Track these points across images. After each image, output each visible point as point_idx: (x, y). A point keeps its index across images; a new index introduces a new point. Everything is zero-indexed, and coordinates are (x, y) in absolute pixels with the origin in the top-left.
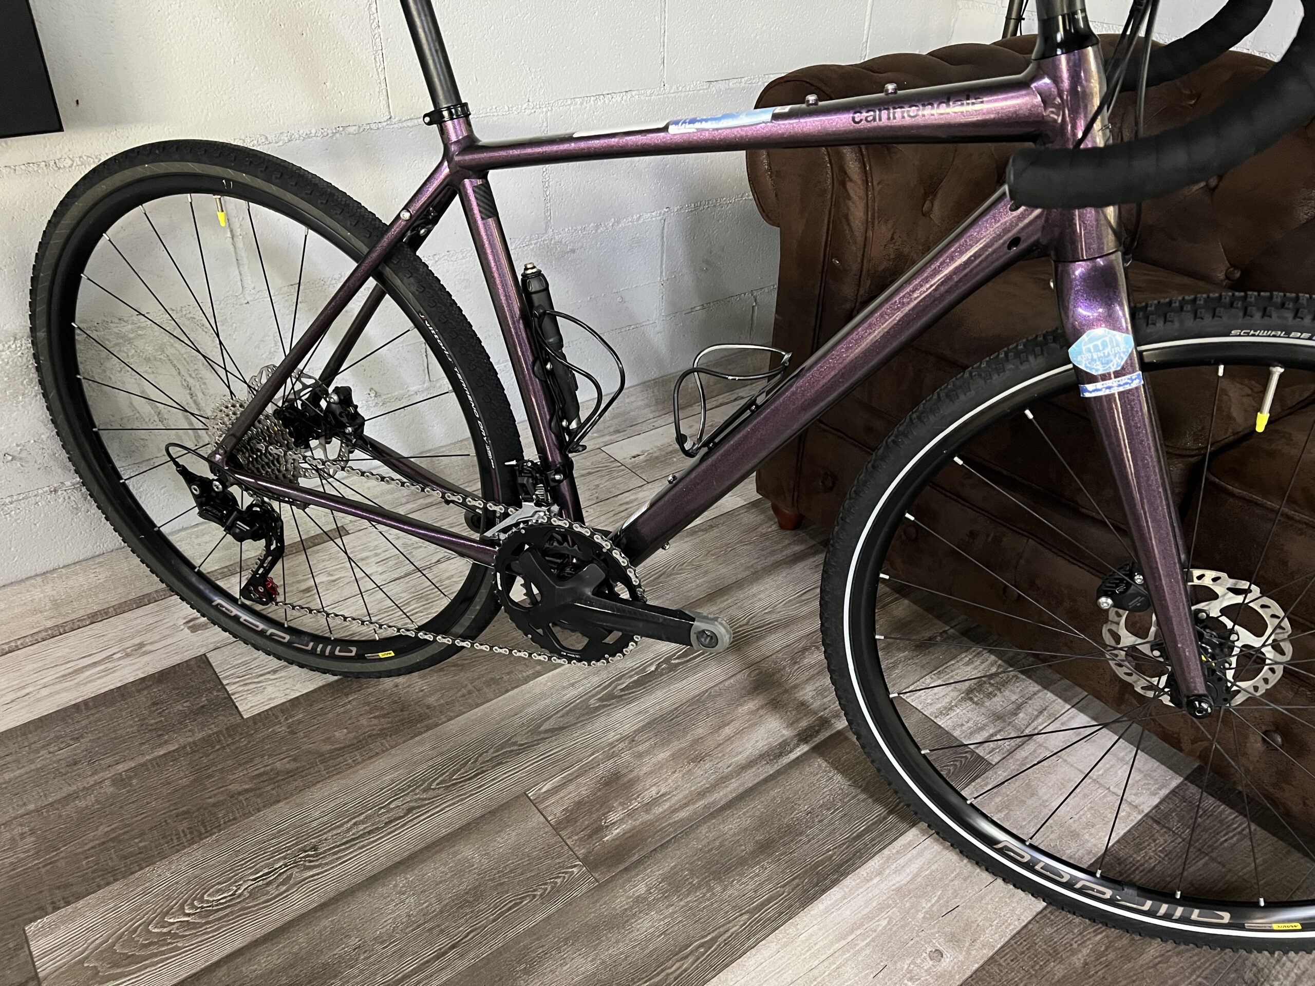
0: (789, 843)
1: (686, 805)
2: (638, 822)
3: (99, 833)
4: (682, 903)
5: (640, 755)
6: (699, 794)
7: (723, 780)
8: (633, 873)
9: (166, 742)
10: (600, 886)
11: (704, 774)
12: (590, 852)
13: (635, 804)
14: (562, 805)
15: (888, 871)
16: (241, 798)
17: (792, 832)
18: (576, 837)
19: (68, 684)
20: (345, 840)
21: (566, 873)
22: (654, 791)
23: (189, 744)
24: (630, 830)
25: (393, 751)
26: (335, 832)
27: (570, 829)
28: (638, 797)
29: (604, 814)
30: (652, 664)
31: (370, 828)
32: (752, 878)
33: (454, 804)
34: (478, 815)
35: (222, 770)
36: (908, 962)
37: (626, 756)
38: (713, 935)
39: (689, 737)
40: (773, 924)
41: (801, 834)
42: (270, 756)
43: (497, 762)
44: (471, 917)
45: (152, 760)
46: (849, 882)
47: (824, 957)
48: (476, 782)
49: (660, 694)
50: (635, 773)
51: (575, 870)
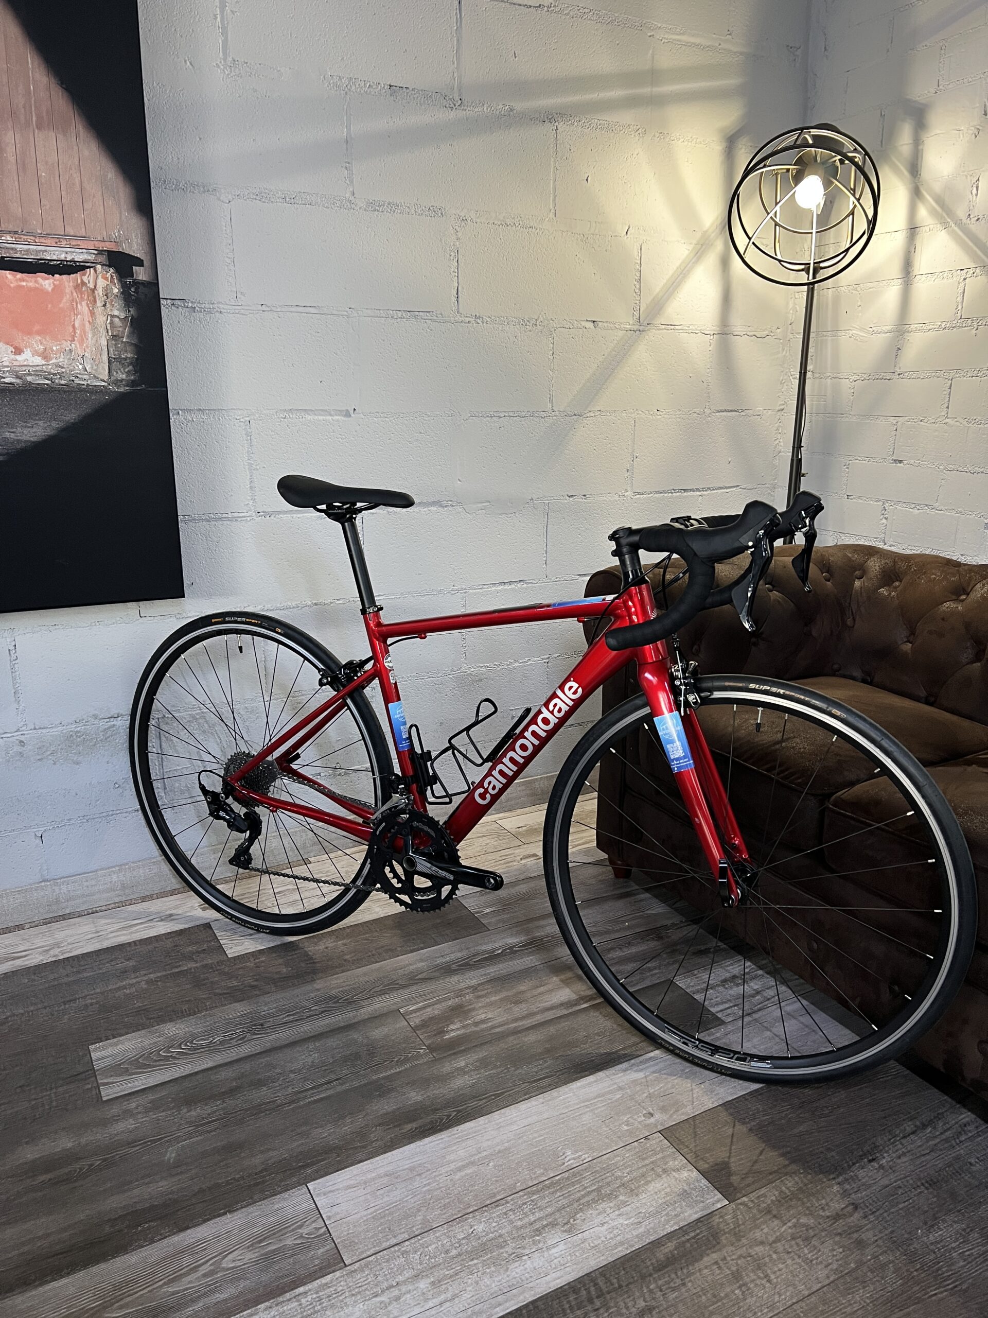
1: (502, 1025)
2: (469, 1031)
3: (136, 1006)
4: (487, 1073)
5: (480, 997)
6: (512, 1021)
8: (459, 1056)
9: (180, 966)
10: (435, 1060)
11: (519, 1010)
12: (433, 1043)
13: (469, 1022)
14: (421, 1018)
16: (221, 996)
18: (426, 1035)
19: (125, 932)
20: (281, 1023)
21: (415, 1051)
22: (483, 1017)
23: (194, 968)
24: (463, 1034)
26: (275, 1018)
27: (423, 1030)
28: (472, 1018)
29: (446, 1025)
30: (500, 949)
31: (298, 1018)
32: (537, 1066)
33: (352, 1011)
34: (366, 1017)
35: (212, 982)
36: (628, 1117)
37: (469, 997)
38: (503, 1091)
39: (515, 990)
40: (544, 1089)
41: (576, 1047)
42: (242, 977)
43: (383, 993)
44: (350, 1067)
46: (601, 1074)
47: (572, 1108)
48: (368, 1001)
49: (501, 966)
50: (473, 1006)
51: (422, 1051)
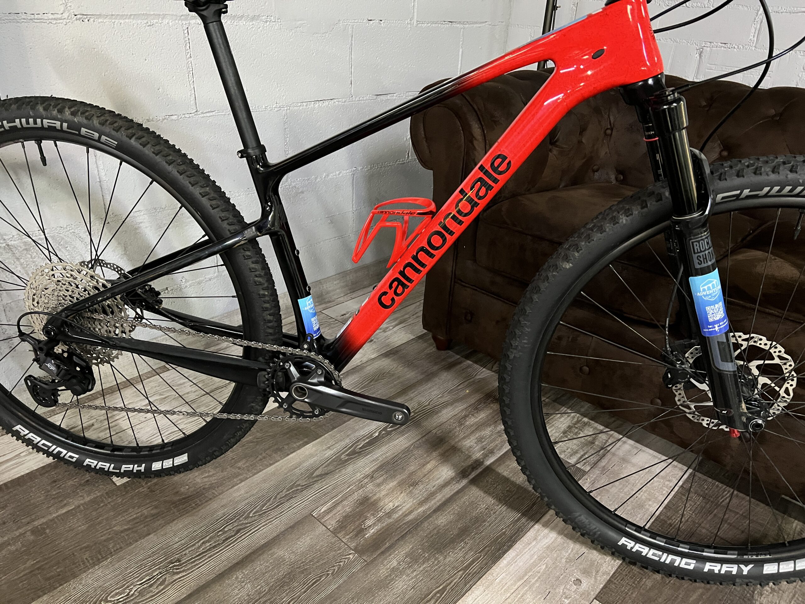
0: (478, 527)
1: (411, 512)
2: (384, 524)
3: (28, 565)
4: (421, 569)
5: (379, 485)
6: (419, 504)
7: (432, 495)
8: (388, 554)
9: (65, 505)
10: (367, 564)
11: (420, 491)
12: (357, 545)
13: (381, 514)
14: (336, 519)
15: (540, 538)
16: (122, 534)
17: (478, 521)
18: (348, 537)
20: (197, 554)
21: (345, 559)
22: (391, 504)
23: (82, 504)
24: (381, 529)
25: (221, 496)
26: (190, 550)
27: (343, 532)
28: (382, 509)
29: (362, 522)
30: (375, 432)
31: (214, 545)
32: (461, 550)
33: (266, 524)
34: (283, 529)
35: (107, 519)
36: (562, 587)
37: (370, 486)
38: (444, 585)
39: (407, 473)
40: (478, 575)
41: (484, 521)
42: (139, 507)
43: (289, 497)
44: (289, 592)
45: (57, 517)
46: (518, 546)
47: (512, 591)
48: (278, 510)
49: (384, 449)
50: (377, 496)
51: (351, 556)
